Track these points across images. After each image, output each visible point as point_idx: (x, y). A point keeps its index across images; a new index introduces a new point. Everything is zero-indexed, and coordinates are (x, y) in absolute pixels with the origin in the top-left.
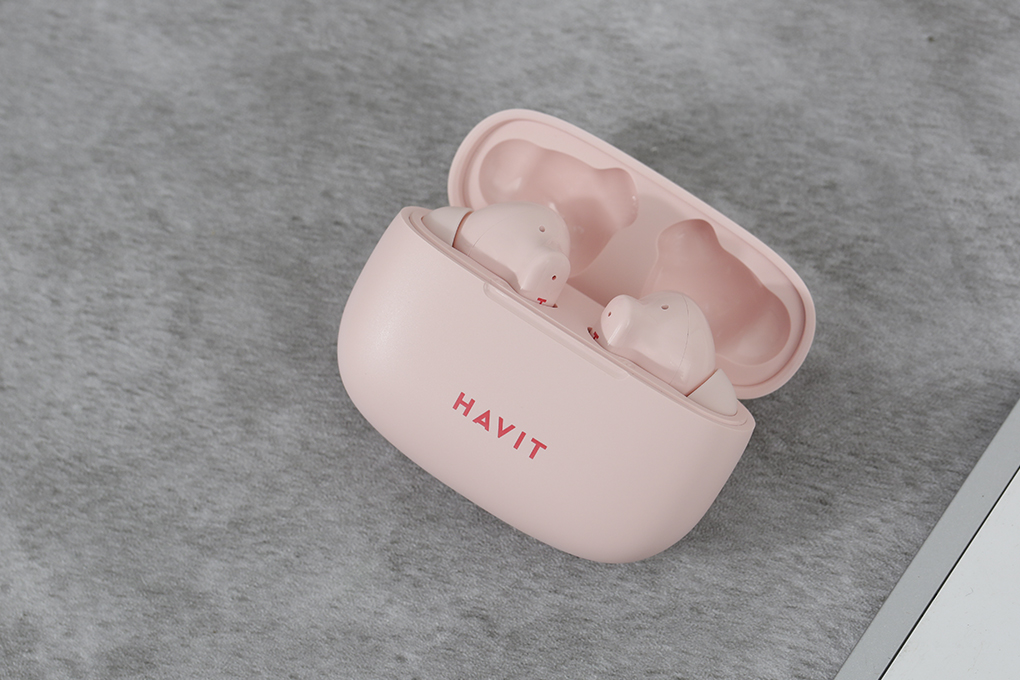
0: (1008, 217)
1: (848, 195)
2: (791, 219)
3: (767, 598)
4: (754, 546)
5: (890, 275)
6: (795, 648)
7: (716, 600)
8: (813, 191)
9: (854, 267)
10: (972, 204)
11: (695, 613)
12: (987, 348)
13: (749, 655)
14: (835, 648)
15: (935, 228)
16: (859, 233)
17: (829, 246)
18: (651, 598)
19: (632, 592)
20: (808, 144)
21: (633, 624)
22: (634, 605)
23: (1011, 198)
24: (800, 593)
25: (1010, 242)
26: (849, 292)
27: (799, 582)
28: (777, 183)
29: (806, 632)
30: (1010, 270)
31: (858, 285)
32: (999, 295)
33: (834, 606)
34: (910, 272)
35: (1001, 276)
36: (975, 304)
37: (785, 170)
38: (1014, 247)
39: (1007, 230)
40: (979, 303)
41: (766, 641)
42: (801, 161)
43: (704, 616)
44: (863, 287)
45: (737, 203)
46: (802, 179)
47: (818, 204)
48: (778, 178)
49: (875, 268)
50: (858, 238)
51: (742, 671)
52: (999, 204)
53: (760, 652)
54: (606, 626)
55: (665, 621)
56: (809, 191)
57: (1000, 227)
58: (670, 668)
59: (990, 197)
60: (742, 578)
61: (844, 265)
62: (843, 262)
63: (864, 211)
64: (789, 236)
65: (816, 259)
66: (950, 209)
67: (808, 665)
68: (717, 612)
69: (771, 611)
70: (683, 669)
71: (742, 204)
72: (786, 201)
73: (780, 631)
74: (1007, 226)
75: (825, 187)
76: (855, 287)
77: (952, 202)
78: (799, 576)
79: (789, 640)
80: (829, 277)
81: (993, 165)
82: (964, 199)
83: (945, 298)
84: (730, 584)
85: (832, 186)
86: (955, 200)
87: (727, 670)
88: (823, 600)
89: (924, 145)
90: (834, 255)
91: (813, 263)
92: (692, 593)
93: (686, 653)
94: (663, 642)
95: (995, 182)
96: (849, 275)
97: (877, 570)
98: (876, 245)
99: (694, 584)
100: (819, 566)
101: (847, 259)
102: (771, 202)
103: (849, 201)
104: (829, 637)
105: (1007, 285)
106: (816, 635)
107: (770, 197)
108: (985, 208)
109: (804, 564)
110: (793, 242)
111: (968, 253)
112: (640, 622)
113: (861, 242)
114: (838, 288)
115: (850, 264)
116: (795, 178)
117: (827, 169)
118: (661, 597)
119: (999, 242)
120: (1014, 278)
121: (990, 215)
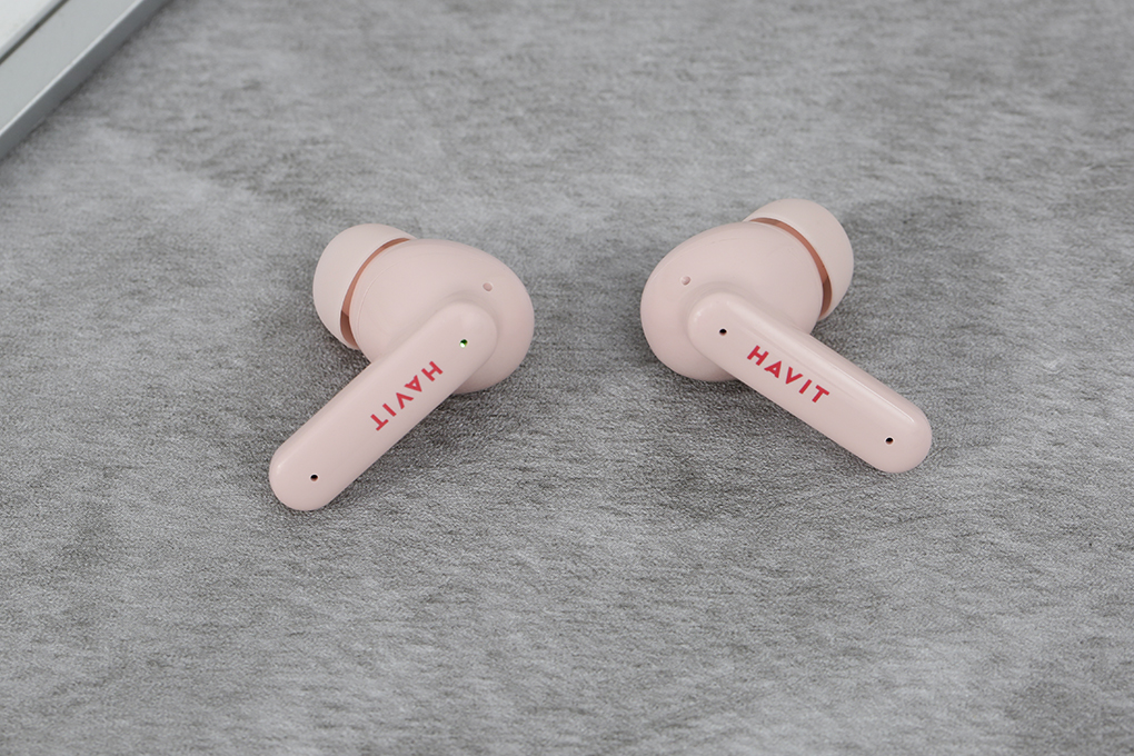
0: (511, 82)
1: (280, 92)
2: (203, 135)
3: (258, 628)
4: (226, 561)
5: (358, 180)
6: (312, 688)
7: (184, 645)
8: (229, 96)
9: (304, 179)
10: (457, 73)
11: (155, 667)
12: (514, 250)
13: (245, 710)
14: (371, 677)
15: (410, 112)
16: (304, 137)
17: (265, 160)
18: (87, 659)
19: (56, 656)
20: (211, 40)
21: (66, 699)
22: (62, 674)
23: (510, 58)
24: (306, 612)
25: (520, 112)
26: (303, 211)
27: (301, 597)
28: (177, 95)
29: (325, 664)
30: (527, 146)
31: (315, 200)
32: (517, 180)
33: (359, 621)
34: (387, 171)
35: (515, 157)
36: (486, 197)
37: (184, 77)
38: (526, 117)
39: (512, 98)
40: (491, 195)
41: (268, 687)
42: (206, 62)
43: (169, 669)
44: (323, 201)
45: (123, 128)
46: (211, 83)
47: (239, 110)
48: (176, 88)
49: (334, 175)
50: (304, 142)
51: (239, 734)
52: (494, 67)
53: (262, 704)
54: (26, 710)
55: (112, 687)
56: (224, 97)
57: (502, 95)
58: (131, 749)
59: (480, 61)
60: (217, 607)
61: (290, 180)
62: (289, 175)
63: (305, 108)
64: (207, 157)
65: (249, 179)
66: (427, 85)
67: (337, 707)
68: (188, 661)
69: (267, 644)
70: (151, 747)
71: (132, 129)
72: (193, 114)
73: (285, 670)
74: (511, 93)
75: (246, 89)
76: (311, 203)
77: (428, 76)
78: (300, 589)
79: (301, 680)
80: (272, 198)
81: (477, 22)
82: (445, 69)
83: (443, 196)
84: (200, 619)
85: (254, 86)
86: (432, 73)
87: (216, 736)
88: (342, 616)
89: (374, 14)
90: (273, 168)
91: (245, 184)
92: (148, 640)
93: (152, 724)
94: (115, 716)
95: (484, 41)
96: (300, 190)
97: (413, 562)
98: (331, 146)
99: (148, 628)
100: (326, 571)
101: (293, 171)
102: (171, 120)
103: (282, 100)
104: (360, 664)
105: (526, 166)
106: (339, 666)
107: (169, 114)
108: (476, 75)
109: (304, 572)
110: (212, 163)
111: (463, 135)
112: (75, 695)
113: (309, 147)
114: (287, 208)
115: (297, 175)
116: (201, 85)
117: (244, 66)
118: (101, 655)
119: (504, 114)
120: (533, 155)
121: (485, 83)
